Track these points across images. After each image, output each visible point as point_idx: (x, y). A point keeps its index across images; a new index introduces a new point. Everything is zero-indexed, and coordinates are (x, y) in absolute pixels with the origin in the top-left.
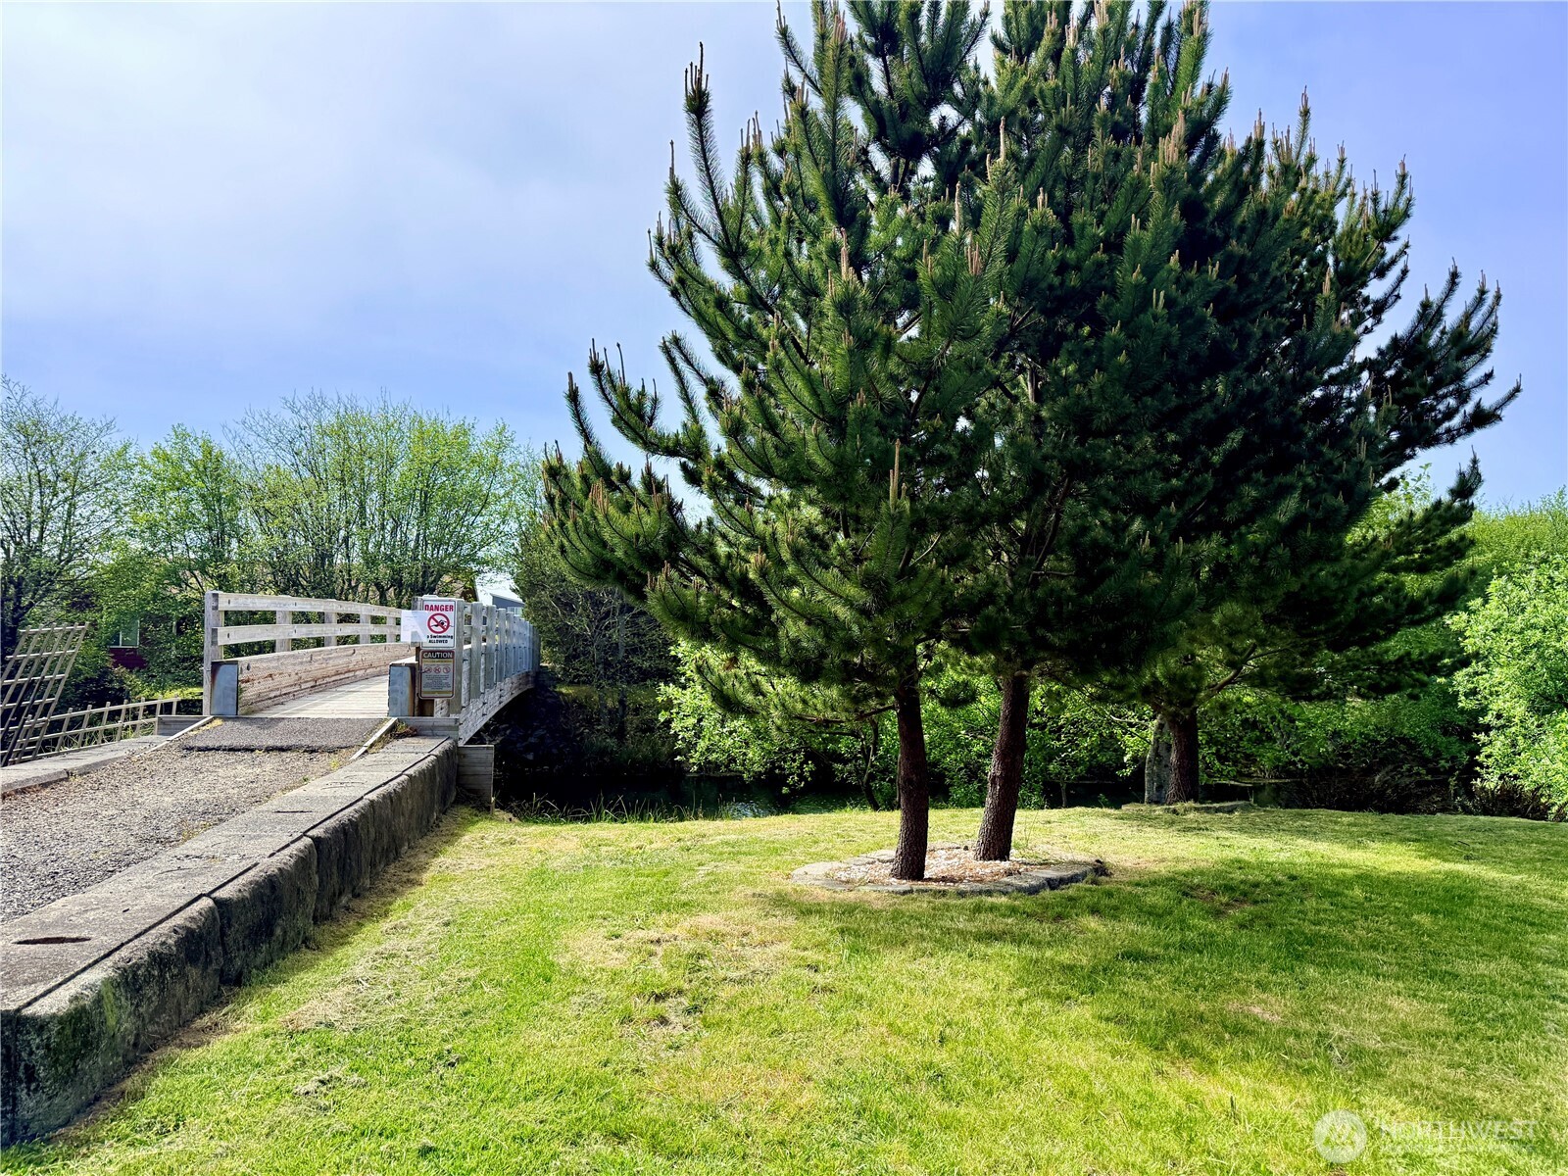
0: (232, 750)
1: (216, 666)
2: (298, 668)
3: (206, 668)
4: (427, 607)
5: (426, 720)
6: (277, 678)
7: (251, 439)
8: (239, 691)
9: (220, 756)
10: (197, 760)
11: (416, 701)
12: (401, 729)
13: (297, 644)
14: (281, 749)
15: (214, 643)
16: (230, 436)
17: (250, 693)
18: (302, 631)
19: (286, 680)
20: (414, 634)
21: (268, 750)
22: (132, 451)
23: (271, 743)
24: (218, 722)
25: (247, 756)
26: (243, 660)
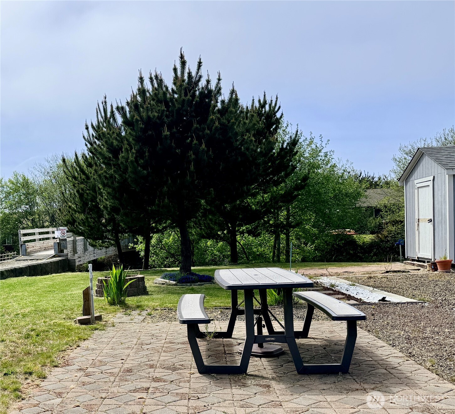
0: (24, 260)
1: (21, 245)
2: (40, 245)
3: (20, 246)
4: (60, 230)
5: (62, 254)
6: (35, 247)
7: (37, 173)
8: (26, 250)
9: (22, 261)
10: (18, 262)
11: (60, 250)
12: (56, 255)
13: (40, 240)
14: (32, 260)
15: (21, 240)
16: (30, 172)
17: (29, 250)
18: (42, 236)
19: (37, 248)
20: (58, 236)
21: (30, 260)
22: (3, 180)
23: (31, 259)
24: (23, 256)
25: (26, 261)
26: (26, 244)
